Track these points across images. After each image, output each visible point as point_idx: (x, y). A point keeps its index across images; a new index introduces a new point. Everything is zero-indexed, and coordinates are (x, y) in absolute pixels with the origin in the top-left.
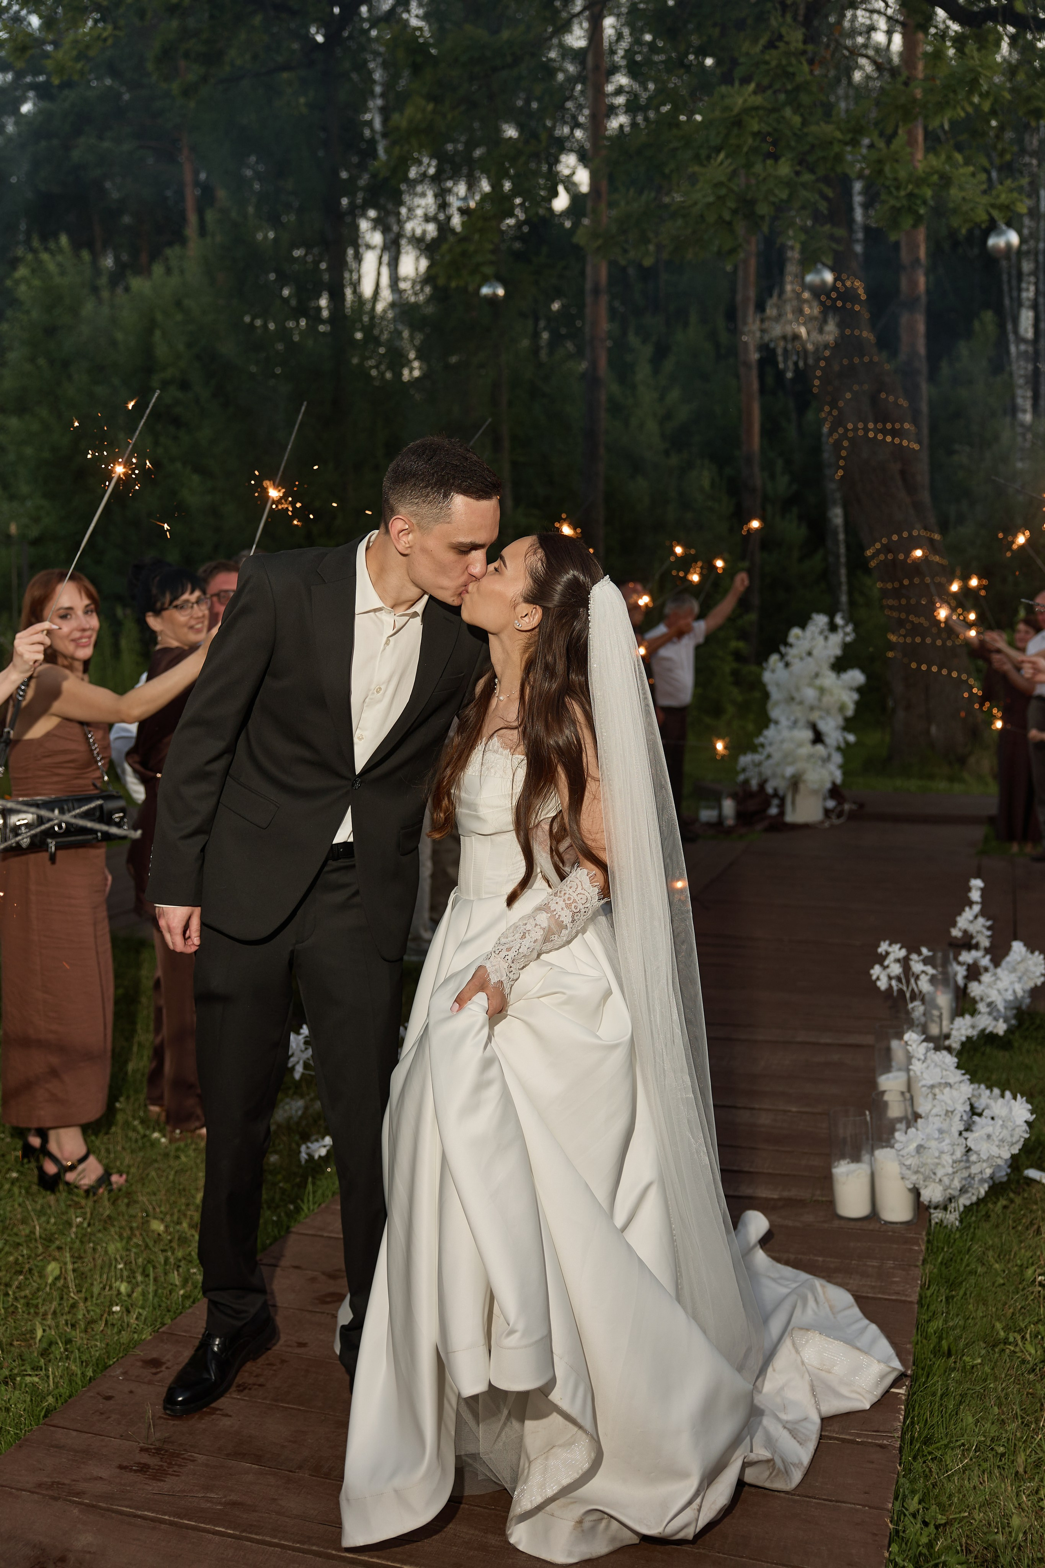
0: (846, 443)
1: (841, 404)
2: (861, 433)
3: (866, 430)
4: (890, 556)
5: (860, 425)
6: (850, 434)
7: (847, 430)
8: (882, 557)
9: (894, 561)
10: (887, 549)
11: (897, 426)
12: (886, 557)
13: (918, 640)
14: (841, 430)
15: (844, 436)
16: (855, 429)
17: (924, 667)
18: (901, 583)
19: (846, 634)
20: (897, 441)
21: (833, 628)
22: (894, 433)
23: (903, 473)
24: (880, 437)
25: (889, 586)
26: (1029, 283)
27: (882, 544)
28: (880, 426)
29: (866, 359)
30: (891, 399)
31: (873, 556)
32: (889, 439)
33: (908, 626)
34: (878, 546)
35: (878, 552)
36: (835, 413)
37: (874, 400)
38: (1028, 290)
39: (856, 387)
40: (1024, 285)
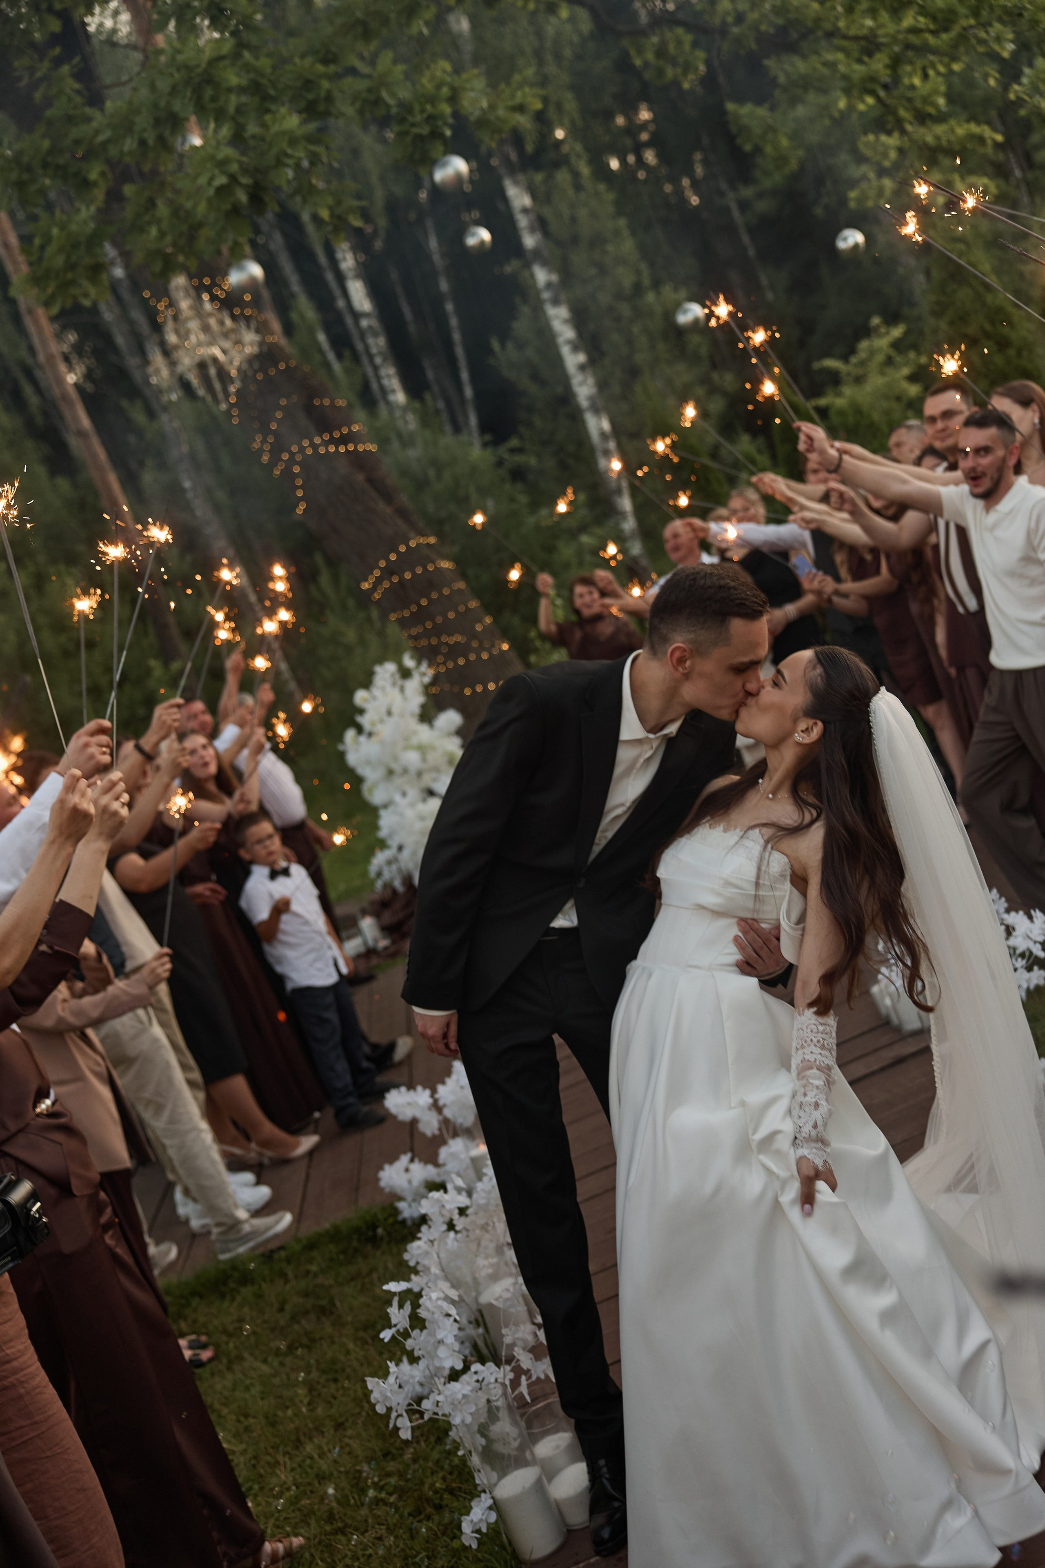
0: (296, 469)
1: (274, 426)
2: (310, 452)
3: (315, 447)
4: (395, 579)
5: (306, 443)
6: (299, 458)
7: (292, 454)
8: (386, 584)
9: (402, 582)
10: (389, 572)
11: (345, 431)
12: (391, 582)
13: (461, 661)
14: (285, 456)
15: (292, 461)
16: (302, 449)
17: (479, 688)
18: (419, 605)
19: (424, 674)
20: (351, 447)
21: (405, 674)
22: (344, 440)
23: (370, 481)
24: (332, 449)
25: (406, 614)
26: (344, 251)
27: (381, 569)
28: (326, 437)
29: (282, 366)
30: (327, 402)
31: (374, 588)
32: (342, 448)
33: (444, 650)
34: (377, 573)
35: (379, 581)
36: (271, 439)
37: (309, 409)
38: (345, 259)
39: (283, 402)
40: (339, 255)
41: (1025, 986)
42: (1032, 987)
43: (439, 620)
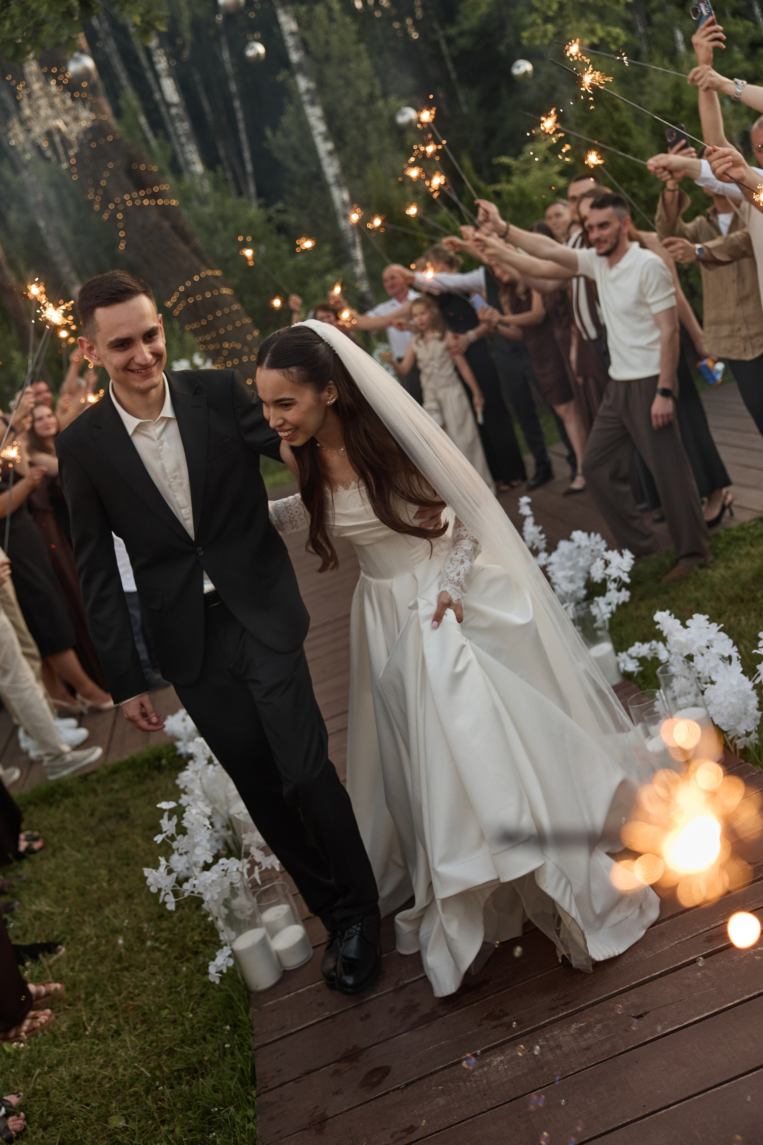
0: (120, 216)
1: (103, 183)
2: (129, 203)
3: (133, 199)
4: (191, 300)
5: (127, 197)
6: (121, 207)
7: (116, 205)
8: (184, 304)
9: (195, 303)
10: (186, 295)
11: (156, 189)
12: (187, 302)
13: (236, 361)
14: (111, 206)
15: (116, 211)
16: (124, 201)
18: (207, 320)
20: (160, 202)
22: (155, 196)
23: (174, 227)
24: (146, 202)
25: (198, 326)
26: (160, 56)
27: (180, 292)
28: (142, 193)
29: (110, 138)
30: (143, 167)
31: (175, 305)
32: (153, 203)
33: (225, 353)
34: (177, 295)
35: (178, 301)
36: (101, 192)
37: (129, 172)
39: (111, 165)
41: (615, 602)
42: (620, 602)
43: (222, 331)
